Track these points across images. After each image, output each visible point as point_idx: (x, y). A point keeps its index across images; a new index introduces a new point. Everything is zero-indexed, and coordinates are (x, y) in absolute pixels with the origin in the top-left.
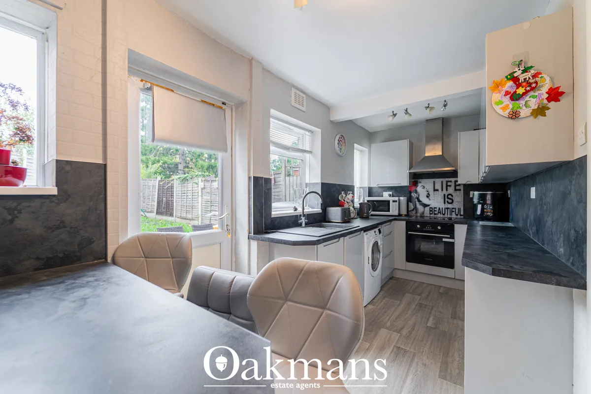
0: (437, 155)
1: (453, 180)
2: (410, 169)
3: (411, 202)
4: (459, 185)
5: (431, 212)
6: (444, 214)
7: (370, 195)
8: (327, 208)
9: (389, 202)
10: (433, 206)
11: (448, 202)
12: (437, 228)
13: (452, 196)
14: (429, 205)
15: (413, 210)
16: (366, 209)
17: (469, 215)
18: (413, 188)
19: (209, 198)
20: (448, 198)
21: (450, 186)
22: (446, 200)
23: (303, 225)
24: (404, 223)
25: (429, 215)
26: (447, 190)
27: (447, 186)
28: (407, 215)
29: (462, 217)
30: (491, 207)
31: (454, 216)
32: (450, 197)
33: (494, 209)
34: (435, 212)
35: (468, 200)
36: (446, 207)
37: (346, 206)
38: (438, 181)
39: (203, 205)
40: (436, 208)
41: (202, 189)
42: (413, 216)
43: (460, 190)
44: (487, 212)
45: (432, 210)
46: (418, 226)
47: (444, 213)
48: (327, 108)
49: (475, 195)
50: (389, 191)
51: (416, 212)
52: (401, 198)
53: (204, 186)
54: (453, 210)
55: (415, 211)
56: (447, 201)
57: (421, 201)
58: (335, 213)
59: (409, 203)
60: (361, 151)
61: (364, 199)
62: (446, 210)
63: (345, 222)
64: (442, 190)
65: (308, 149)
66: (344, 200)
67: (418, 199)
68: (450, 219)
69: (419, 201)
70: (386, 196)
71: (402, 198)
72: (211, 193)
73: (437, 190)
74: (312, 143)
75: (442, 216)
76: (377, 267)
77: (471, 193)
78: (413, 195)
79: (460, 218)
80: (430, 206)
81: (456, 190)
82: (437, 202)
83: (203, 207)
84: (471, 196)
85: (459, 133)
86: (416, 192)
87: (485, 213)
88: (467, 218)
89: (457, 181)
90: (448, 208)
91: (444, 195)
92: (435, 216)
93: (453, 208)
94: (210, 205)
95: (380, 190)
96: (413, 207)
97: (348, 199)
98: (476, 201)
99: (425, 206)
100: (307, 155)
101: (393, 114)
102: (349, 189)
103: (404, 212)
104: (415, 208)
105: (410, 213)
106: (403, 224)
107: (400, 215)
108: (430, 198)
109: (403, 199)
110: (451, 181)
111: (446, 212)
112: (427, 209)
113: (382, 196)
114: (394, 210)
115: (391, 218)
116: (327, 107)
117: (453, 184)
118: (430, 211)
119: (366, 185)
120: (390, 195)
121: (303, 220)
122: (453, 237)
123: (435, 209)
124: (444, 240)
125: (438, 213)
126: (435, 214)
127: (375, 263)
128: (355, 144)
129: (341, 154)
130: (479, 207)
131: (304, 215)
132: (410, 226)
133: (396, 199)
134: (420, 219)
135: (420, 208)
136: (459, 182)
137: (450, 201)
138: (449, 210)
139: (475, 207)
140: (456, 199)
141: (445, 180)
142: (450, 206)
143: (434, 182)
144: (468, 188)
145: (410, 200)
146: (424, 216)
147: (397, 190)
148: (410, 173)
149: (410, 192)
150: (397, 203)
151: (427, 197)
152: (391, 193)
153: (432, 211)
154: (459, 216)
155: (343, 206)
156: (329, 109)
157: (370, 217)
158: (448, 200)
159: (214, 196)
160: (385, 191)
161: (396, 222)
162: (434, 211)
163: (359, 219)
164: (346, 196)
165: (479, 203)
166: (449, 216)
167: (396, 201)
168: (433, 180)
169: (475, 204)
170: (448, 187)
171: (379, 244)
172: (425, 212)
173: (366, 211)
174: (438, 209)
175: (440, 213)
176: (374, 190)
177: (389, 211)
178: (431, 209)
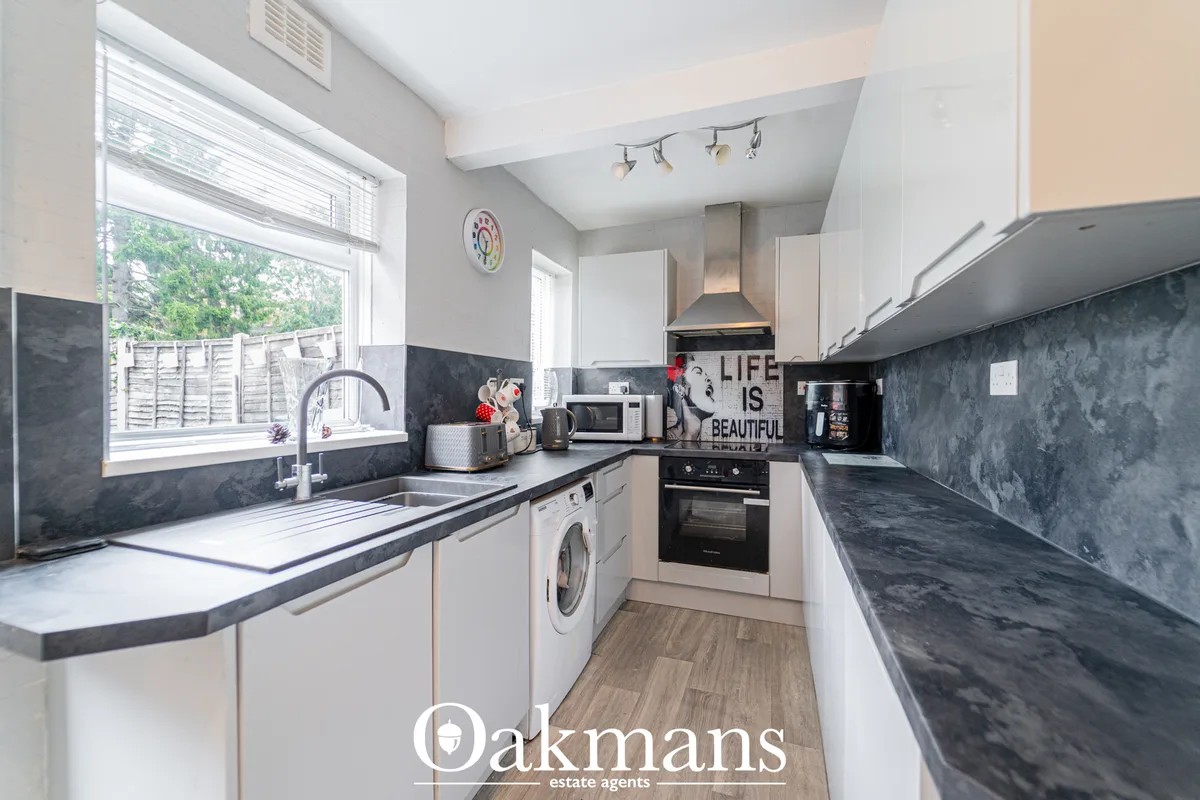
0: (728, 291)
1: (762, 353)
2: (670, 323)
3: (672, 407)
4: (776, 367)
5: (716, 432)
6: (743, 436)
7: (577, 389)
8: (430, 427)
9: (619, 406)
10: (719, 416)
11: (752, 408)
12: (732, 473)
13: (761, 392)
14: (711, 415)
15: (676, 427)
16: (558, 427)
17: (798, 437)
18: (678, 373)
19: (151, 396)
20: (752, 397)
21: (756, 368)
22: (749, 401)
23: (304, 492)
24: (655, 460)
25: (711, 439)
26: (749, 378)
27: (751, 368)
28: (664, 440)
29: (781, 441)
30: (845, 419)
31: (764, 439)
32: (756, 393)
33: (850, 424)
34: (725, 431)
35: (793, 402)
36: (748, 418)
37: (496, 418)
38: (732, 355)
39: (131, 415)
40: (727, 421)
41: (128, 370)
42: (676, 441)
43: (776, 378)
44: (837, 431)
45: (719, 426)
46: (689, 469)
47: (743, 433)
48: (433, 115)
49: (809, 390)
50: (622, 380)
51: (684, 431)
52: (648, 397)
53: (136, 361)
54: (763, 425)
55: (680, 427)
56: (751, 405)
57: (694, 405)
58: (453, 441)
59: (668, 408)
60: (556, 277)
61: (560, 398)
62: (748, 425)
63: (482, 469)
64: (740, 379)
65: (366, 234)
66: (492, 403)
67: (687, 398)
68: (758, 447)
69: (690, 403)
70: (615, 392)
71: (651, 397)
72: (157, 382)
73: (730, 378)
74: (381, 216)
75: (739, 439)
76: (580, 598)
77: (801, 384)
78: (677, 391)
79: (777, 445)
80: (714, 417)
81: (768, 378)
82: (727, 406)
83: (131, 421)
84: (801, 392)
85: (777, 239)
86: (684, 382)
87: (833, 433)
88: (791, 445)
89: (773, 357)
90: (750, 422)
91: (745, 389)
92: (725, 439)
93: (761, 421)
94: (153, 416)
95: (602, 377)
96: (675, 419)
97: (503, 398)
98: (810, 403)
99: (703, 415)
100: (366, 257)
101: (627, 162)
102: (515, 370)
103: (656, 431)
104: (682, 421)
105: (669, 433)
106: (652, 463)
107: (646, 440)
108: (714, 396)
109: (654, 400)
110: (758, 358)
111: (748, 430)
112: (708, 422)
113: (606, 392)
114: (632, 429)
115: (626, 448)
116: (434, 111)
117: (761, 364)
118: (714, 428)
119: (567, 363)
120: (625, 391)
121: (303, 478)
122: (765, 495)
123: (725, 424)
124: (747, 501)
125: (732, 432)
126: (724, 435)
127: (576, 585)
128: (533, 251)
129: (486, 268)
130: (821, 417)
131: (310, 458)
132: (670, 469)
133: (638, 398)
134: (691, 450)
135: (692, 422)
136: (778, 359)
137: (756, 404)
138: (753, 425)
139: (809, 419)
140: (767, 399)
141: (746, 354)
142: (755, 416)
143: (723, 358)
144: (797, 372)
145: (669, 402)
146: (700, 441)
147: (641, 377)
148: (670, 333)
149: (671, 383)
150: (640, 410)
151: (708, 394)
152: (626, 384)
153: (717, 428)
154: (774, 440)
155: (488, 420)
156: (444, 123)
157: (571, 447)
158: (753, 402)
159: (167, 391)
160: (614, 379)
161: (637, 459)
162: (723, 427)
163: (540, 455)
164: (498, 390)
165: (819, 409)
166: (753, 439)
167: (636, 405)
168: (720, 353)
169: (811, 411)
170: (753, 371)
171: (585, 530)
172: (703, 430)
173: (558, 433)
174: (730, 423)
175: (735, 432)
176: (588, 378)
177: (619, 429)
178: (716, 424)
